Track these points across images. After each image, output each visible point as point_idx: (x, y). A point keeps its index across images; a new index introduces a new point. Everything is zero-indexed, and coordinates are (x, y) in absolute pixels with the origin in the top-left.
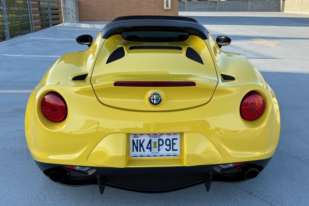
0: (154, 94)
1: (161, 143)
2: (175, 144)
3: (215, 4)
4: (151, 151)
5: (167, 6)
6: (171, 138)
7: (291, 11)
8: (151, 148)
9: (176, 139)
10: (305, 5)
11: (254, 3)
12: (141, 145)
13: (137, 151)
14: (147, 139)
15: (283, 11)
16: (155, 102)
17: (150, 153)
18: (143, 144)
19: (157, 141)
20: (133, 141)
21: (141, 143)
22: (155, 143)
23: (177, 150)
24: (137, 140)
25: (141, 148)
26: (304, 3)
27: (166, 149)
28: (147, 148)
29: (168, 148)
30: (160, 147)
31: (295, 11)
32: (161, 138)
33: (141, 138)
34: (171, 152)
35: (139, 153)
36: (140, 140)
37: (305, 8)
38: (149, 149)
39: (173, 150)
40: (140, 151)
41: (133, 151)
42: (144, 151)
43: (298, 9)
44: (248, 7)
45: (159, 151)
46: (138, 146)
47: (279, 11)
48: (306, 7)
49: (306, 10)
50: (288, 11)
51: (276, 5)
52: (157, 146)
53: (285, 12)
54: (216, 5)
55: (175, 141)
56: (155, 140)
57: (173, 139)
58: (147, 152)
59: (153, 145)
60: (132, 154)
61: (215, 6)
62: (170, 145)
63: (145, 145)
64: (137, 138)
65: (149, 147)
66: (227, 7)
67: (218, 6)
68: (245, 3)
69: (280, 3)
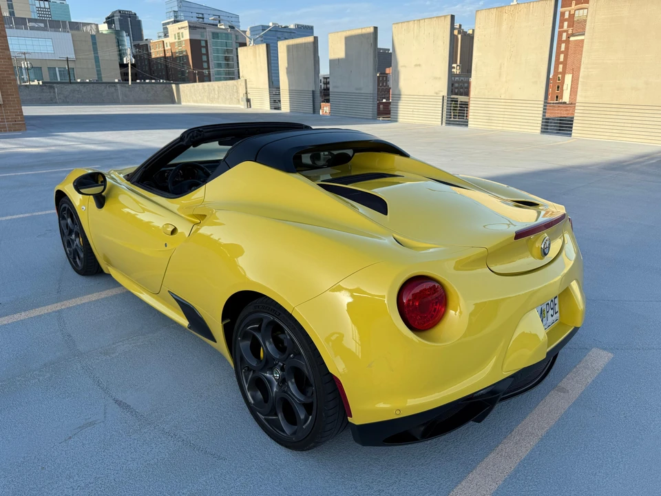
3: (52, 91)
7: (194, 102)
10: (217, 93)
11: (127, 89)
15: (179, 102)
23: (557, 312)
26: (214, 89)
31: (201, 103)
37: (216, 96)
43: (206, 99)
44: (118, 96)
47: (173, 102)
48: (219, 97)
49: (220, 100)
50: (189, 101)
51: (166, 93)
53: (183, 104)
54: (54, 92)
61: (52, 94)
66: (77, 96)
67: (59, 94)
68: (112, 89)
69: (172, 88)
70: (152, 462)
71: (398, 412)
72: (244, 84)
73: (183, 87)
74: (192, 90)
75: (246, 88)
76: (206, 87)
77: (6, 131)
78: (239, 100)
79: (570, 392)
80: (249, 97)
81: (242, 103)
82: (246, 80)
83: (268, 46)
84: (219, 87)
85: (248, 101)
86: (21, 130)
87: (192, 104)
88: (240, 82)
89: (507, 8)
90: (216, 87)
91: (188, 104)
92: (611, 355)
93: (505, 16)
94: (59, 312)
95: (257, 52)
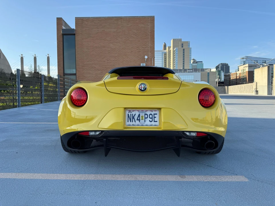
0: (142, 84)
1: (146, 116)
2: (156, 117)
4: (139, 122)
6: (153, 113)
7: (234, 93)
8: (139, 120)
9: (156, 114)
12: (133, 118)
13: (131, 122)
14: (137, 113)
16: (142, 89)
17: (139, 123)
18: (135, 117)
19: (144, 115)
20: (128, 114)
21: (133, 116)
22: (142, 116)
23: (157, 121)
24: (131, 114)
25: (133, 119)
27: (150, 121)
28: (137, 120)
29: (151, 120)
30: (146, 119)
31: (237, 93)
32: (146, 113)
33: (134, 113)
34: (153, 123)
35: (131, 123)
36: (133, 114)
37: (243, 90)
38: (139, 121)
39: (154, 121)
40: (133, 122)
41: (128, 122)
42: (135, 122)
45: (145, 122)
46: (131, 118)
47: (225, 93)
50: (232, 93)
51: (222, 90)
52: (144, 118)
53: (229, 94)
55: (155, 116)
56: (142, 114)
57: (154, 114)
58: (137, 122)
59: (141, 118)
60: (128, 123)
62: (152, 118)
63: (136, 118)
64: (131, 113)
65: (139, 119)
69: (225, 88)
72: (255, 84)
73: (230, 87)
74: (233, 88)
75: (257, 86)
76: (239, 87)
78: (253, 91)
80: (257, 90)
81: (254, 92)
82: (257, 83)
83: (268, 67)
84: (244, 86)
85: (257, 91)
88: (254, 84)
90: (244, 87)
95: (263, 70)
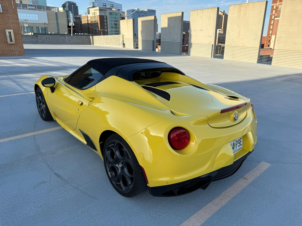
3: (37, 38)
5: (11, 40)
7: (101, 44)
10: (110, 40)
11: (70, 38)
15: (93, 44)
26: (109, 39)
31: (103, 45)
37: (110, 42)
43: (105, 43)
44: (66, 41)
47: (90, 44)
48: (111, 42)
49: (111, 44)
50: (98, 44)
51: (87, 40)
53: (95, 45)
54: (38, 38)
61: (37, 39)
66: (48, 40)
67: (40, 39)
68: (63, 38)
69: (90, 38)
70: (67, 199)
71: (167, 183)
72: (122, 37)
73: (95, 37)
74: (99, 39)
75: (123, 39)
76: (105, 38)
77: (16, 56)
78: (120, 44)
79: (249, 179)
80: (124, 43)
81: (121, 45)
82: (123, 35)
83: (133, 19)
84: (111, 38)
85: (124, 44)
86: (22, 55)
87: (99, 45)
88: (121, 36)
89: (243, 5)
90: (110, 38)
91: (97, 45)
92: (270, 165)
93: (243, 8)
94: (34, 136)
95: (129, 22)
